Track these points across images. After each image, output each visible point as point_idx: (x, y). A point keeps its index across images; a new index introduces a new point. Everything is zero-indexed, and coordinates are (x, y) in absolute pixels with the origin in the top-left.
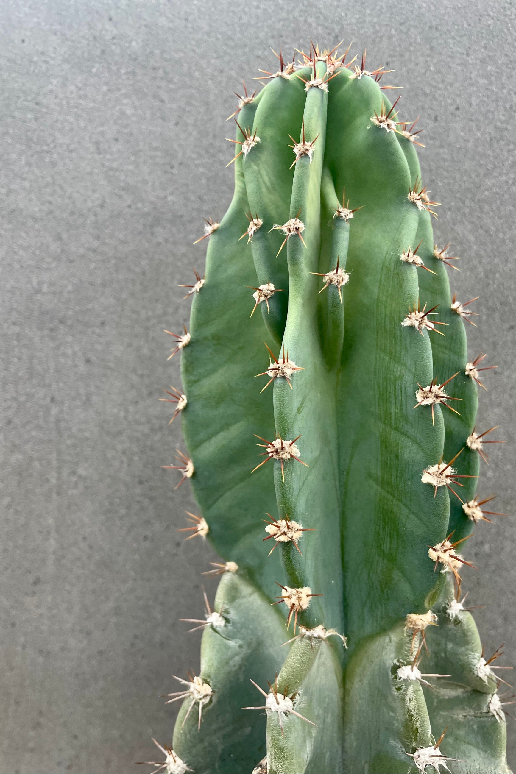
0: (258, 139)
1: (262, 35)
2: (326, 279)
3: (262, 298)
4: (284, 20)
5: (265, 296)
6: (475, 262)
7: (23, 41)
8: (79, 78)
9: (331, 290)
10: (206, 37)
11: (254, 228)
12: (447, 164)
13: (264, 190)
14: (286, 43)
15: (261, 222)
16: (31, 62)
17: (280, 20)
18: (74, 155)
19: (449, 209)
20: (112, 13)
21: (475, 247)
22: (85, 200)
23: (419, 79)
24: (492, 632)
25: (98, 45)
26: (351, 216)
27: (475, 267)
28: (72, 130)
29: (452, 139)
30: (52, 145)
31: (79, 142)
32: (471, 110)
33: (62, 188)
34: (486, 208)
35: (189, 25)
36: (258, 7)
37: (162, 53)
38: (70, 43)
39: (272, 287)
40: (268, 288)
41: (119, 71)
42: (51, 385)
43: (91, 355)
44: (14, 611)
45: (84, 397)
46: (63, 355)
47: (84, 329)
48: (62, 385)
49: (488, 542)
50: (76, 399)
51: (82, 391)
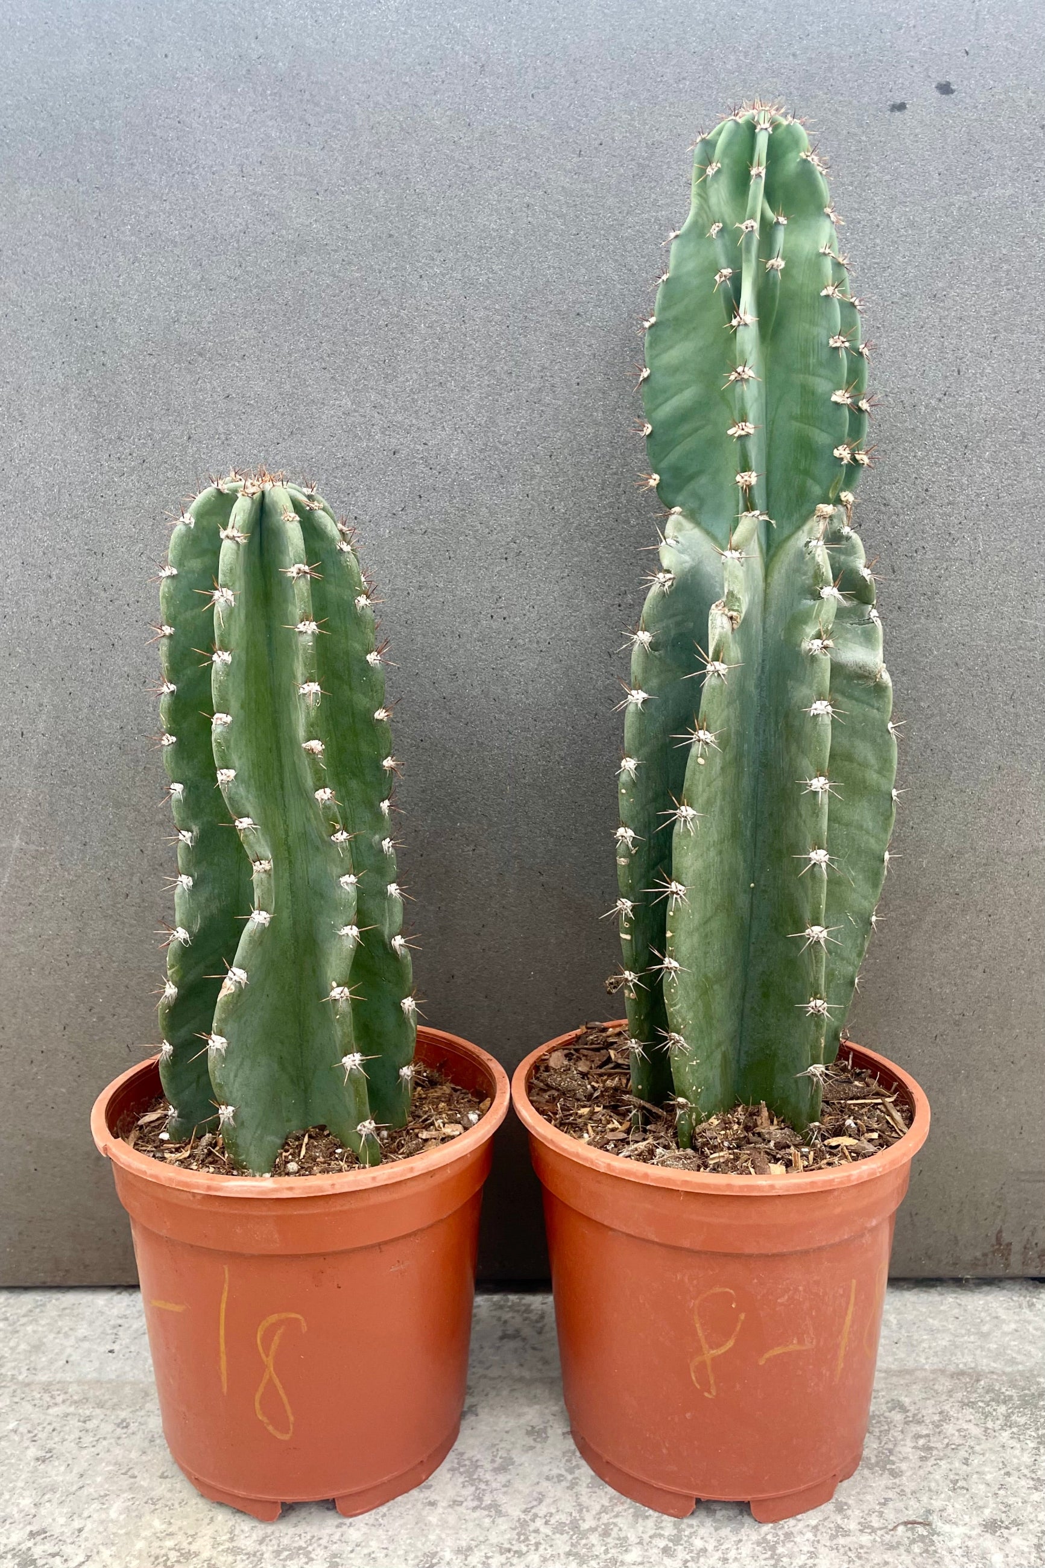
0: (719, 165)
2: (769, 265)
3: (723, 279)
5: (725, 276)
6: (619, 302)
7: (166, 56)
8: (224, 97)
9: (772, 272)
10: (353, 61)
11: (717, 229)
12: (591, 199)
13: (722, 203)
14: (433, 71)
15: (721, 225)
16: (174, 78)
18: (216, 177)
19: (593, 247)
20: (259, 31)
21: (619, 286)
22: (228, 225)
23: (563, 112)
25: (244, 64)
26: (785, 222)
27: (618, 306)
28: (215, 151)
29: (596, 174)
30: (194, 166)
31: (222, 164)
32: (615, 145)
33: (203, 212)
34: (629, 246)
35: (336, 48)
36: (405, 33)
37: (309, 75)
38: (214, 60)
39: (730, 270)
40: (727, 271)
41: (264, 91)
42: (187, 422)
43: (230, 391)
44: (145, 669)
45: (223, 437)
46: (200, 390)
47: (224, 362)
48: (199, 422)
49: (632, 593)
50: (214, 437)
51: (221, 430)
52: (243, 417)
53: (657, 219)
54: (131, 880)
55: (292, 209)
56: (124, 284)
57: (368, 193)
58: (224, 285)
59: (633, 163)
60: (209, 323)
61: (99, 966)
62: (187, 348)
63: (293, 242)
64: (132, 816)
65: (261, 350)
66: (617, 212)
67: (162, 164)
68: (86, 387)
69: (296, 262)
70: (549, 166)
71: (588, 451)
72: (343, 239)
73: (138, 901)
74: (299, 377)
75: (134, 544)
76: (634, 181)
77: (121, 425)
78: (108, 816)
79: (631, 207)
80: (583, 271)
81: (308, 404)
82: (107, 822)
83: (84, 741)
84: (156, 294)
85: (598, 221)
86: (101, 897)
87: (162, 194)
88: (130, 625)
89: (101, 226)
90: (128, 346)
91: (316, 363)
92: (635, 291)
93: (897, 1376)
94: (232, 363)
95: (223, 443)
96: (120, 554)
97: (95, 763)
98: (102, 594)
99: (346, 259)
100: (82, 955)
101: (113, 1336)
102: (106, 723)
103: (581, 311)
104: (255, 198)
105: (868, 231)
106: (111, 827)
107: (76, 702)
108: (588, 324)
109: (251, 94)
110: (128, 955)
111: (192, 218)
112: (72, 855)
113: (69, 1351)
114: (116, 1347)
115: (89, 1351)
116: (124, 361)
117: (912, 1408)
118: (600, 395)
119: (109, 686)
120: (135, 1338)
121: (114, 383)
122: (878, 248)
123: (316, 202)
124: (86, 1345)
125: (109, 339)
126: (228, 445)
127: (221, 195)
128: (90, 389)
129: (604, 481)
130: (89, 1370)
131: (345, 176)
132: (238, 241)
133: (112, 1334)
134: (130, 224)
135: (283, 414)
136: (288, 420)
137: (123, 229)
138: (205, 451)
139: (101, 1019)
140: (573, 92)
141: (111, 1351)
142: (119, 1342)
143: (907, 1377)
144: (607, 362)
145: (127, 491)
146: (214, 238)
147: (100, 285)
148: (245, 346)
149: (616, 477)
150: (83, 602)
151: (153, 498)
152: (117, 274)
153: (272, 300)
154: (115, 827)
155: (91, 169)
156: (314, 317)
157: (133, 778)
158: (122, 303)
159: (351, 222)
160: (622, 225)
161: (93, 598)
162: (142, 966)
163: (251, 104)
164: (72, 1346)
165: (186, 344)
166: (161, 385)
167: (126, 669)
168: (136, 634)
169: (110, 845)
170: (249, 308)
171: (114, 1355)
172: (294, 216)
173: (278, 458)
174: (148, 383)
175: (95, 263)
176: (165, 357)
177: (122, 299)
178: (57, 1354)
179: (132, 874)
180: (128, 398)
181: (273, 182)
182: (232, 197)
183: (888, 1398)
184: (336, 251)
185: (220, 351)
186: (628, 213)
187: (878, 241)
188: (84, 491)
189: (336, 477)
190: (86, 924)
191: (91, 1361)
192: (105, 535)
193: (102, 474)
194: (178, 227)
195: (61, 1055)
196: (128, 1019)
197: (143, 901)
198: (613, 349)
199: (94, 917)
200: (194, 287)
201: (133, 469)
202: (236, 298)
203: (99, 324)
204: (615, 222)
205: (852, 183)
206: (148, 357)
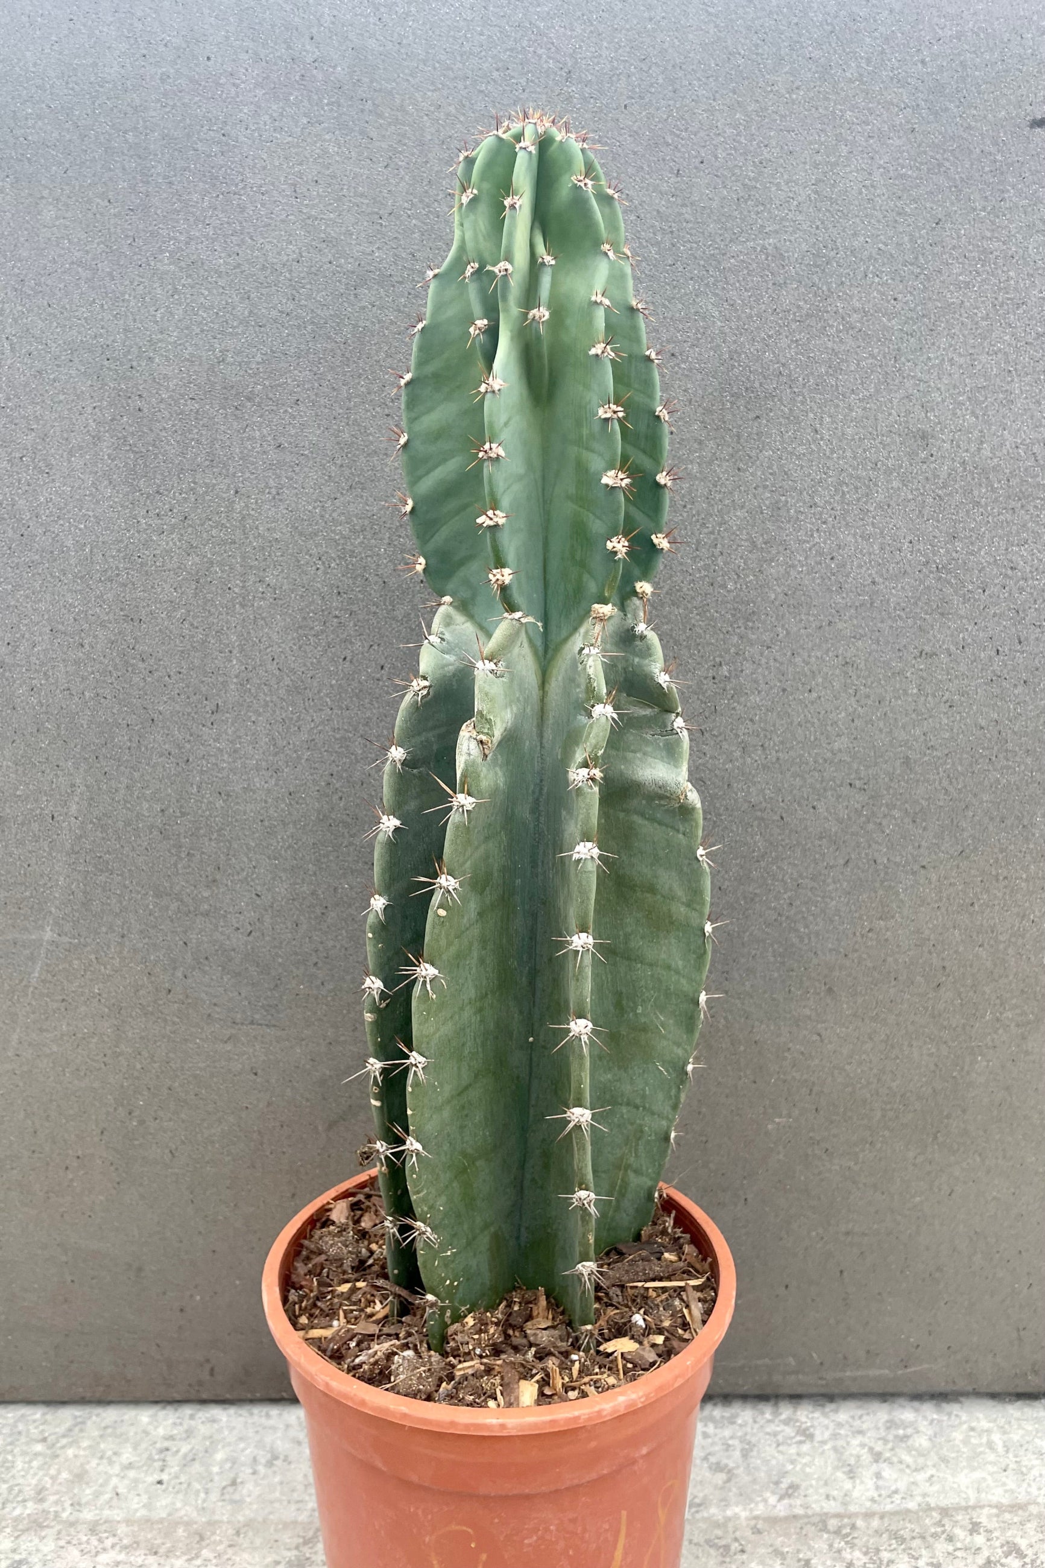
0: (475, 191)
1: (485, 66)
3: (478, 332)
4: (511, 50)
5: (480, 329)
6: (719, 341)
8: (275, 107)
9: (534, 324)
10: (421, 66)
11: (471, 270)
12: (690, 225)
13: (481, 238)
14: (513, 77)
15: (477, 265)
16: (218, 84)
17: (507, 50)
18: (266, 198)
19: (691, 279)
20: (314, 30)
21: (719, 324)
22: (279, 254)
24: (729, 766)
25: (298, 69)
26: (553, 262)
27: (718, 346)
30: (241, 185)
31: (273, 184)
33: (251, 238)
35: (403, 51)
36: (481, 34)
37: (372, 82)
38: (264, 64)
39: (485, 322)
40: (482, 323)
41: (321, 100)
42: (234, 475)
43: (282, 440)
44: (188, 746)
45: (274, 491)
46: (249, 439)
47: (274, 408)
48: (247, 475)
49: (727, 664)
50: (263, 492)
51: (272, 483)
52: (297, 469)
53: (764, 248)
54: (173, 975)
55: (352, 234)
56: (162, 318)
57: (438, 217)
58: (275, 320)
59: (739, 184)
60: (258, 363)
61: (139, 1066)
62: (233, 392)
63: (353, 272)
64: (174, 906)
65: (316, 394)
66: (718, 240)
67: (205, 182)
68: (120, 435)
69: (356, 295)
70: (643, 188)
71: (681, 508)
72: (410, 269)
73: (181, 997)
74: (359, 425)
75: (175, 610)
76: (738, 205)
77: (159, 477)
78: (148, 906)
79: (735, 234)
80: (680, 306)
81: (369, 455)
82: (147, 912)
83: (120, 824)
84: (198, 331)
85: (697, 249)
86: (141, 992)
87: (205, 217)
88: (172, 699)
89: (135, 254)
90: (167, 389)
91: (378, 409)
92: (737, 329)
93: (1010, 1512)
94: (284, 408)
95: (274, 498)
96: (159, 620)
97: (133, 849)
98: (141, 665)
99: (413, 292)
100: (121, 1054)
101: (161, 1463)
102: (146, 805)
103: (677, 351)
104: (309, 222)
105: (1000, 262)
106: (152, 918)
107: (113, 783)
108: (683, 366)
109: (306, 103)
110: (171, 1055)
111: (238, 245)
112: (109, 947)
113: (115, 1481)
114: (165, 1477)
115: (136, 1481)
116: (162, 406)
117: (1030, 1552)
118: (696, 445)
119: (148, 764)
120: (185, 1465)
121: (151, 430)
122: (1012, 282)
123: (378, 227)
124: (132, 1474)
125: (145, 381)
126: (281, 500)
127: (271, 218)
128: (125, 437)
129: (698, 542)
130: (136, 1505)
131: (411, 197)
132: (290, 271)
133: (159, 1460)
134: (169, 252)
135: (342, 466)
136: (347, 472)
137: (160, 257)
138: (254, 506)
139: (142, 1122)
140: (671, 102)
141: (160, 1482)
142: (167, 1470)
143: (1020, 1512)
144: (704, 409)
145: (167, 551)
146: (264, 268)
147: (135, 320)
148: (299, 389)
149: (712, 537)
150: (119, 674)
151: (197, 559)
152: (154, 308)
153: (329, 338)
154: (156, 918)
155: (123, 188)
156: (376, 358)
157: (175, 865)
158: (160, 341)
159: (419, 250)
160: (724, 254)
161: (130, 669)
162: (186, 1067)
163: (305, 115)
164: (117, 1475)
165: (232, 387)
166: (204, 432)
167: (167, 746)
168: (178, 708)
169: (149, 938)
170: (303, 347)
171: (164, 1487)
172: (354, 242)
173: (335, 515)
174: (190, 431)
175: (130, 295)
176: (208, 401)
177: (160, 336)
178: (101, 1485)
179: (175, 969)
180: (168, 448)
181: (331, 204)
182: (283, 221)
183: (1002, 1539)
184: (401, 283)
185: (271, 395)
186: (731, 241)
187: (1011, 274)
188: (119, 551)
189: (400, 536)
190: (123, 1021)
191: (138, 1495)
192: (143, 600)
193: (139, 532)
194: (223, 255)
195: (99, 1162)
196: (172, 1123)
197: (187, 997)
198: (711, 394)
199: (134, 1014)
200: (241, 323)
201: (173, 527)
202: (288, 335)
203: (135, 364)
204: (717, 251)
205: (984, 209)
206: (189, 402)
